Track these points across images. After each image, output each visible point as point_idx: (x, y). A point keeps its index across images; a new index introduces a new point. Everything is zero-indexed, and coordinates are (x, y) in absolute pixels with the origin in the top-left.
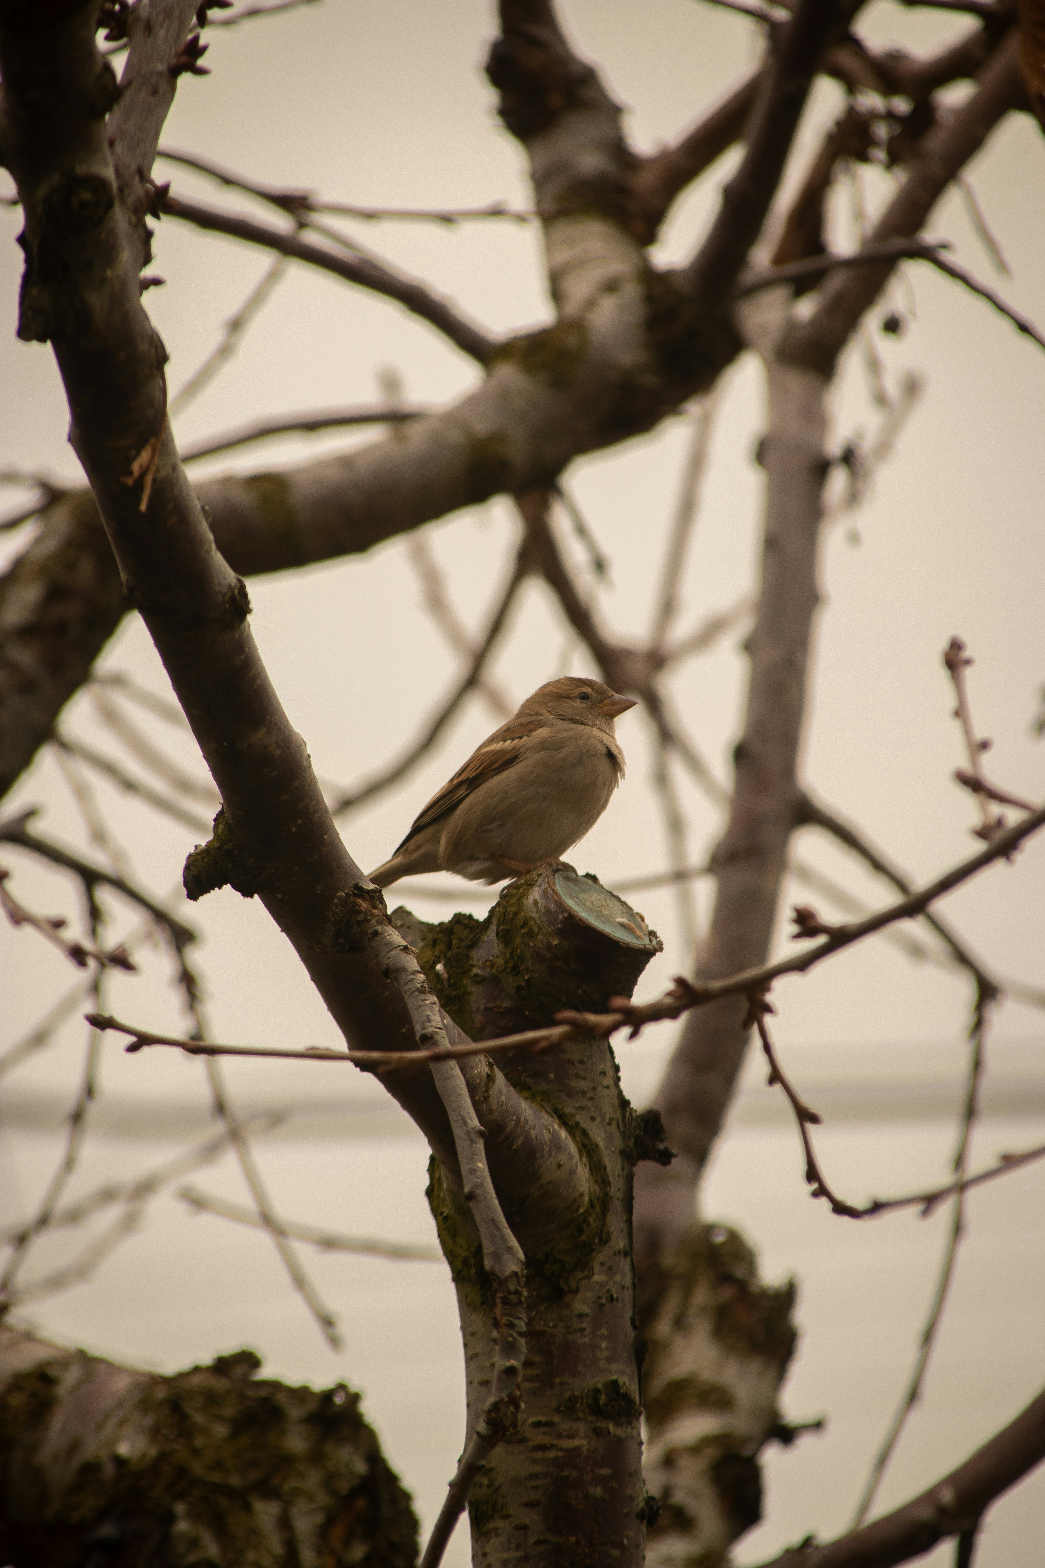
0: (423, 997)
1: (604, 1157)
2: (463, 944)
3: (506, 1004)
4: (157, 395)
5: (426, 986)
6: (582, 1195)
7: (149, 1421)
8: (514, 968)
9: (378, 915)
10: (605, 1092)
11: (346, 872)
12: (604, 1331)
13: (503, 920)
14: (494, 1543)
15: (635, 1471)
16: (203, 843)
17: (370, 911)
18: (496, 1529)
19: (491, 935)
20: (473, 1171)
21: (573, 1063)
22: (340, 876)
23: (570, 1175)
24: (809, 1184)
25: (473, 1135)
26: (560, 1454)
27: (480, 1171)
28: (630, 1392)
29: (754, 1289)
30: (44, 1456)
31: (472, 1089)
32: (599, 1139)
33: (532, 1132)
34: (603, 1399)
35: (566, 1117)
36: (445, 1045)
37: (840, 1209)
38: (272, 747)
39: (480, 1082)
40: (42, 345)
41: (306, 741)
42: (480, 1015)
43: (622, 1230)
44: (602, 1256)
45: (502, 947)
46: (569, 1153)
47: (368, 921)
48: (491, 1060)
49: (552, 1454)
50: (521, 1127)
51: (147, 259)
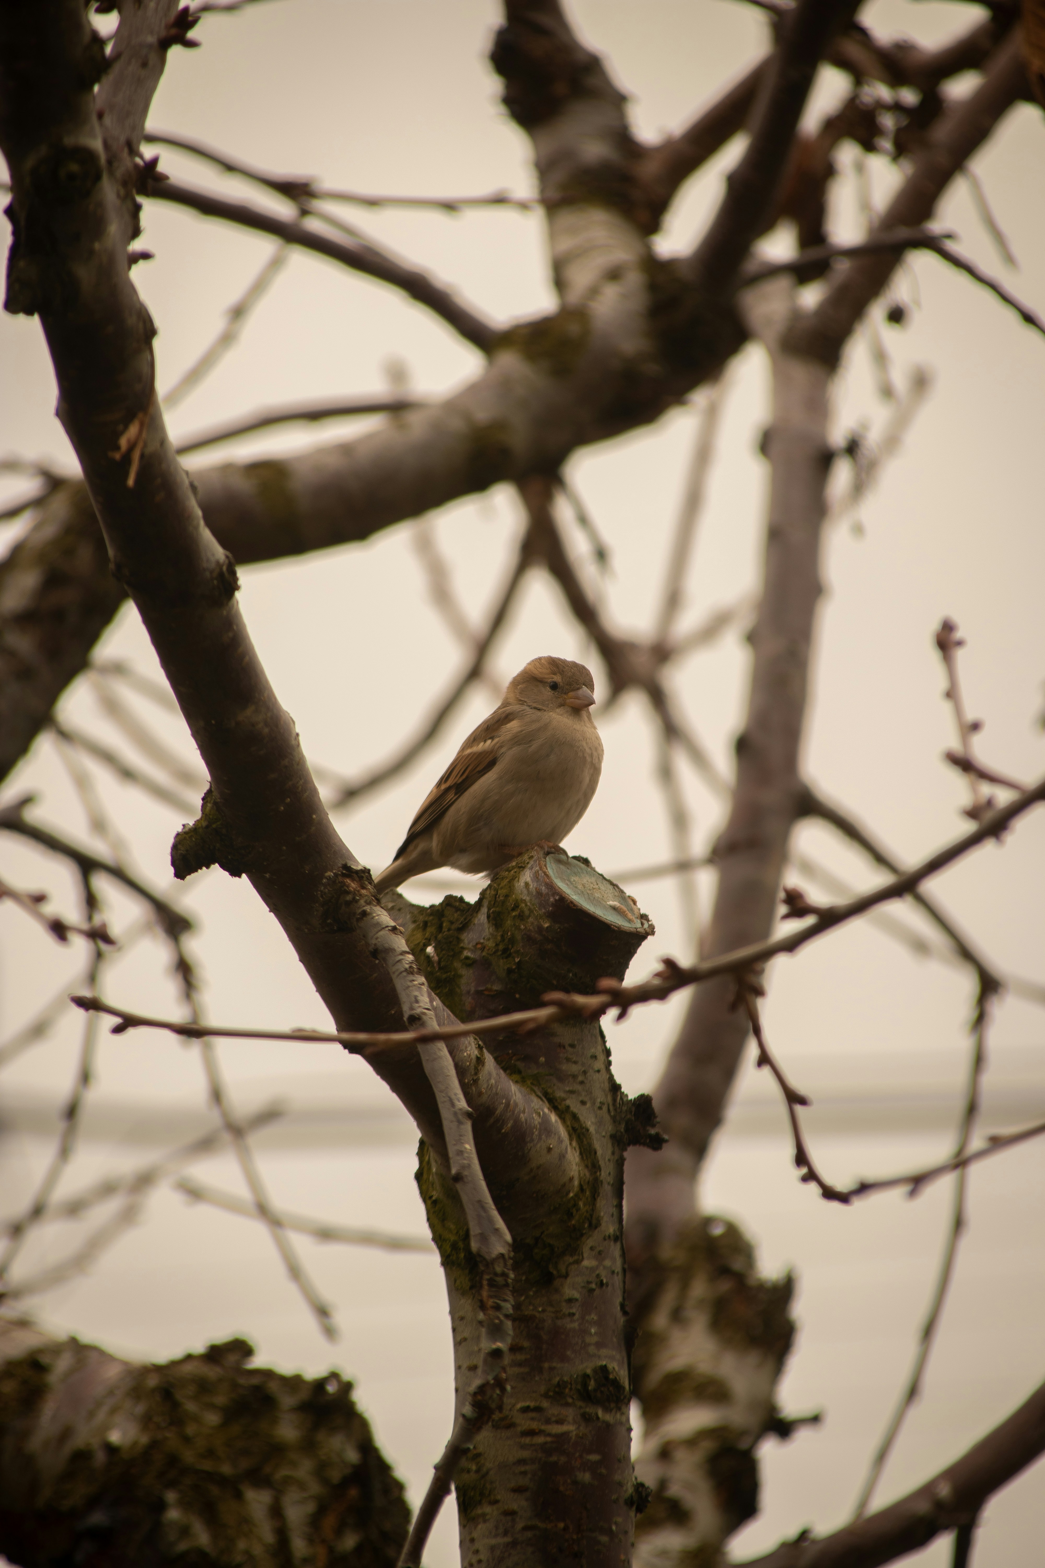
0: (411, 977)
1: (595, 1141)
2: (454, 927)
3: (497, 987)
4: (146, 369)
5: (415, 967)
6: (571, 1179)
7: (140, 1409)
8: (505, 951)
9: (367, 895)
10: (596, 1076)
11: (334, 851)
12: (594, 1317)
13: (494, 902)
14: (481, 1528)
15: (624, 1457)
16: (191, 823)
17: (358, 891)
18: (484, 1515)
19: (482, 917)
20: (460, 1153)
21: (564, 1047)
22: (329, 856)
23: (560, 1159)
24: (797, 1168)
25: (460, 1117)
26: (549, 1439)
27: (467, 1153)
28: (619, 1378)
29: (751, 1282)
30: (35, 1443)
31: (461, 1071)
32: (589, 1123)
33: (522, 1115)
34: (592, 1385)
35: (556, 1100)
36: (433, 1025)
37: (829, 1194)
38: (261, 725)
39: (470, 1064)
40: (30, 317)
41: (294, 719)
42: (470, 998)
43: (613, 1215)
44: (591, 1241)
45: (493, 929)
46: (559, 1138)
47: (357, 901)
48: (480, 1043)
49: (540, 1440)
50: (510, 1110)
51: (136, 232)
